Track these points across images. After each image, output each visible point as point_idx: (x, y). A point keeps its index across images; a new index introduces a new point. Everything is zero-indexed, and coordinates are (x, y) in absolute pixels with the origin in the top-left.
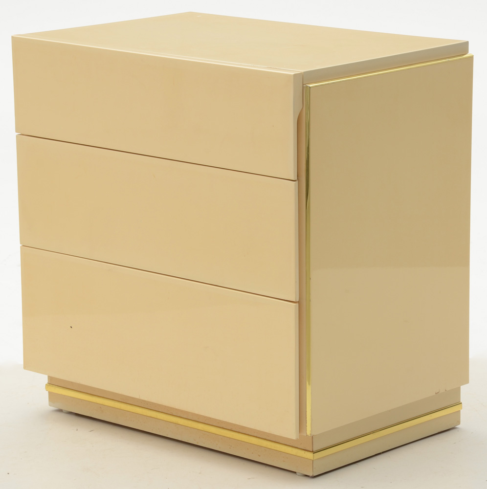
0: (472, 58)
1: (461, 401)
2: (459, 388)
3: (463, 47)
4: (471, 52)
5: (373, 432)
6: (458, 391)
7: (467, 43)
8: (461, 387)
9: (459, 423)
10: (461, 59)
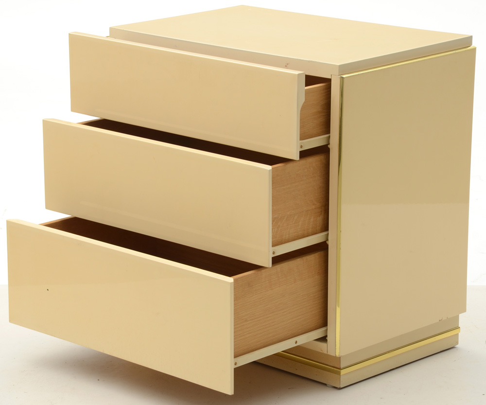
0: (475, 49)
1: (459, 326)
2: (458, 316)
3: (468, 41)
4: (475, 44)
5: (389, 352)
6: (457, 318)
7: (471, 37)
8: (460, 315)
9: (457, 343)
10: (466, 51)
